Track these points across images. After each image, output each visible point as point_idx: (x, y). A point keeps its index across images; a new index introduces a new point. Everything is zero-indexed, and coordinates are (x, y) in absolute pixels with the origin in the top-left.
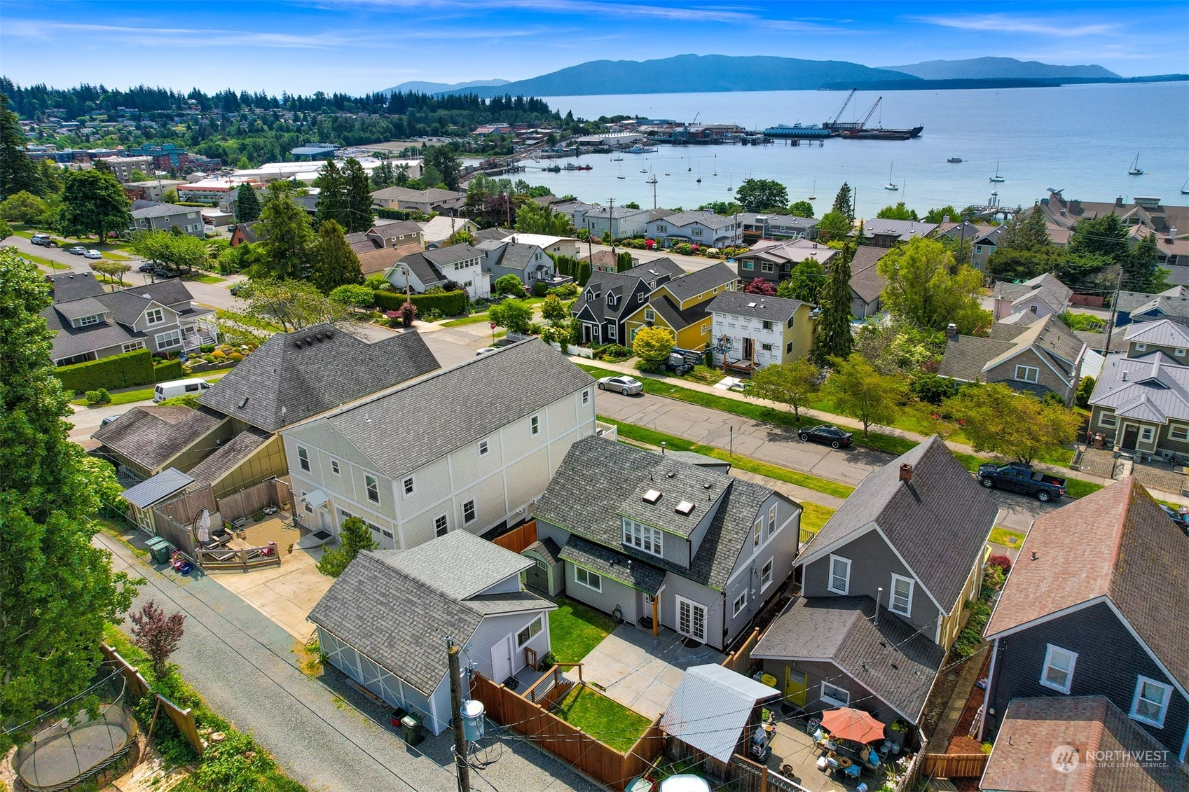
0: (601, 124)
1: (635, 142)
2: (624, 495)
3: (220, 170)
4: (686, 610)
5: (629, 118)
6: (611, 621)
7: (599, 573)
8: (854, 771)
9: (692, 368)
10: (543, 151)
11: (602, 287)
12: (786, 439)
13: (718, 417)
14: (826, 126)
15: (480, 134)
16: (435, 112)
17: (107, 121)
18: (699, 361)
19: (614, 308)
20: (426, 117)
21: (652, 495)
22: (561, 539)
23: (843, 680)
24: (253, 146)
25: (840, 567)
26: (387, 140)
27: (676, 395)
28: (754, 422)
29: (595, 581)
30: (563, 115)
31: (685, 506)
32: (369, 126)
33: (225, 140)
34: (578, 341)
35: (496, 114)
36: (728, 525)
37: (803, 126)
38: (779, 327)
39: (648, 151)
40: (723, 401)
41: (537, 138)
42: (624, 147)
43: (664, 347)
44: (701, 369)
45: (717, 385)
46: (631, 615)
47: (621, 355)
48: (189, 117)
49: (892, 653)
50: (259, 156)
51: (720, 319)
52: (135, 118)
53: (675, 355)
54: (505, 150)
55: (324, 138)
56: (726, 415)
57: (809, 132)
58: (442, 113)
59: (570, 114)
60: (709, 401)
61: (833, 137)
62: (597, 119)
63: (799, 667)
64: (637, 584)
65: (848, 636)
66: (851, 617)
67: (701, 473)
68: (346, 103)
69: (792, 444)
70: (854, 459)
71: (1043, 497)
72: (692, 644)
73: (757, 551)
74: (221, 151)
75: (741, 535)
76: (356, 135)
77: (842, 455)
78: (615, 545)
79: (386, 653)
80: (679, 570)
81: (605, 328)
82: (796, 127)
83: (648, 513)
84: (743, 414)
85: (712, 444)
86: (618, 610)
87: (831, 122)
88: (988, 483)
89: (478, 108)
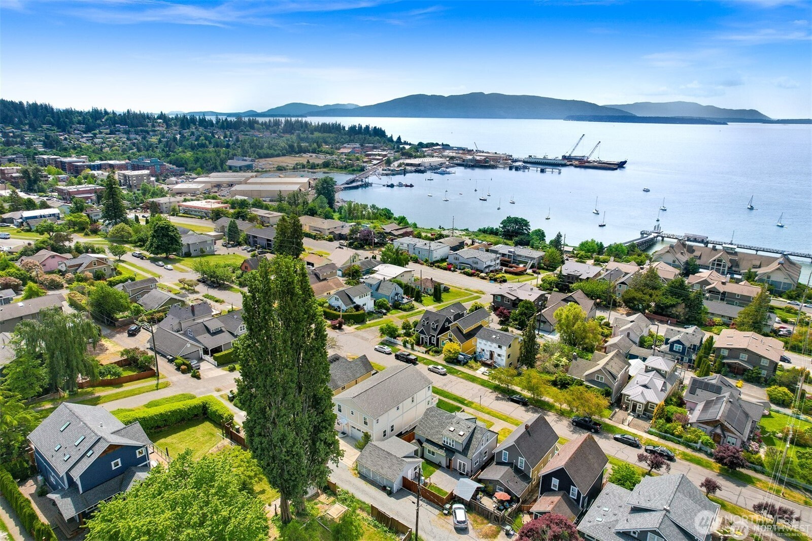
0: (420, 149)
1: (441, 165)
2: (444, 428)
3: (184, 175)
4: (460, 464)
5: (437, 144)
6: (438, 466)
7: (435, 451)
8: (502, 508)
9: (467, 362)
10: (383, 170)
11: (430, 318)
12: (502, 399)
13: (477, 387)
14: (564, 157)
15: (342, 153)
16: (313, 134)
17: (110, 134)
18: (471, 359)
19: (435, 330)
20: (307, 137)
21: (452, 429)
22: (423, 440)
23: (501, 485)
24: (203, 159)
25: (505, 454)
26: (284, 155)
27: (460, 376)
28: (491, 391)
29: (433, 454)
30: (395, 139)
31: (461, 433)
32: (273, 145)
33: (184, 152)
34: (418, 344)
35: (352, 137)
36: (474, 440)
37: (549, 158)
38: (504, 348)
39: (449, 173)
40: (479, 380)
41: (378, 159)
42: (434, 169)
43: (457, 353)
44: (472, 363)
45: (478, 371)
46: (444, 464)
47: (438, 352)
48: (159, 132)
49: (517, 479)
50: (207, 166)
51: (481, 341)
52: (127, 132)
53: (461, 356)
54: (359, 168)
55: (245, 153)
56: (480, 387)
57: (553, 162)
58: (317, 134)
59: (399, 138)
60: (473, 379)
61: (568, 165)
62: (416, 143)
63: (491, 481)
64: (446, 455)
65: (505, 473)
66: (506, 468)
67: (467, 422)
68: (256, 125)
69: (504, 402)
70: (527, 411)
71: (593, 431)
72: (461, 474)
73: (482, 448)
74: (183, 161)
75: (478, 443)
76: (265, 152)
77: (523, 408)
78: (440, 443)
79: (381, 470)
80: (459, 452)
81: (430, 338)
82: (545, 158)
83: (451, 434)
84: (487, 387)
85: (473, 401)
86: (440, 463)
87: (567, 155)
88: (575, 424)
89: (340, 132)
